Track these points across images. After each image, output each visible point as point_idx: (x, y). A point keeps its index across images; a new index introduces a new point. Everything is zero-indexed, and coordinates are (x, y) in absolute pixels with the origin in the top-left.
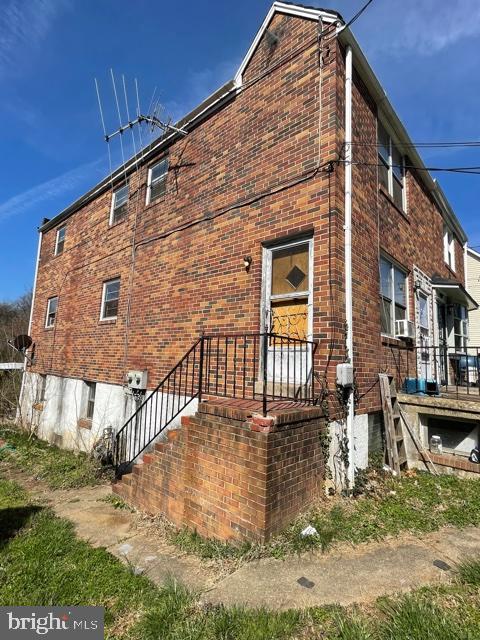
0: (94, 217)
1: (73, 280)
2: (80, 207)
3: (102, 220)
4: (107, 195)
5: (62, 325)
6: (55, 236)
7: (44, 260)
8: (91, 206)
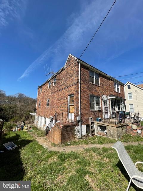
0: (46, 87)
1: (43, 98)
2: (44, 85)
3: (47, 88)
4: (48, 83)
5: (41, 107)
6: (40, 89)
7: (39, 94)
8: (45, 85)
